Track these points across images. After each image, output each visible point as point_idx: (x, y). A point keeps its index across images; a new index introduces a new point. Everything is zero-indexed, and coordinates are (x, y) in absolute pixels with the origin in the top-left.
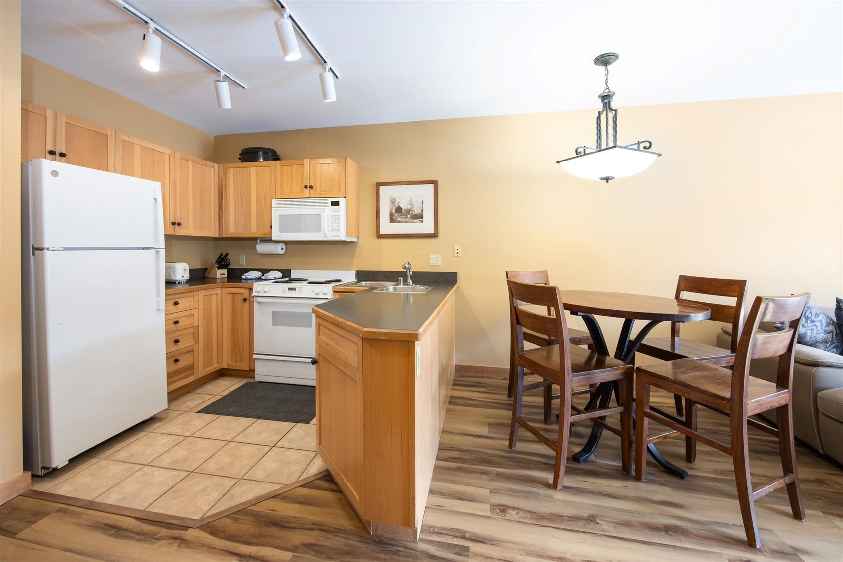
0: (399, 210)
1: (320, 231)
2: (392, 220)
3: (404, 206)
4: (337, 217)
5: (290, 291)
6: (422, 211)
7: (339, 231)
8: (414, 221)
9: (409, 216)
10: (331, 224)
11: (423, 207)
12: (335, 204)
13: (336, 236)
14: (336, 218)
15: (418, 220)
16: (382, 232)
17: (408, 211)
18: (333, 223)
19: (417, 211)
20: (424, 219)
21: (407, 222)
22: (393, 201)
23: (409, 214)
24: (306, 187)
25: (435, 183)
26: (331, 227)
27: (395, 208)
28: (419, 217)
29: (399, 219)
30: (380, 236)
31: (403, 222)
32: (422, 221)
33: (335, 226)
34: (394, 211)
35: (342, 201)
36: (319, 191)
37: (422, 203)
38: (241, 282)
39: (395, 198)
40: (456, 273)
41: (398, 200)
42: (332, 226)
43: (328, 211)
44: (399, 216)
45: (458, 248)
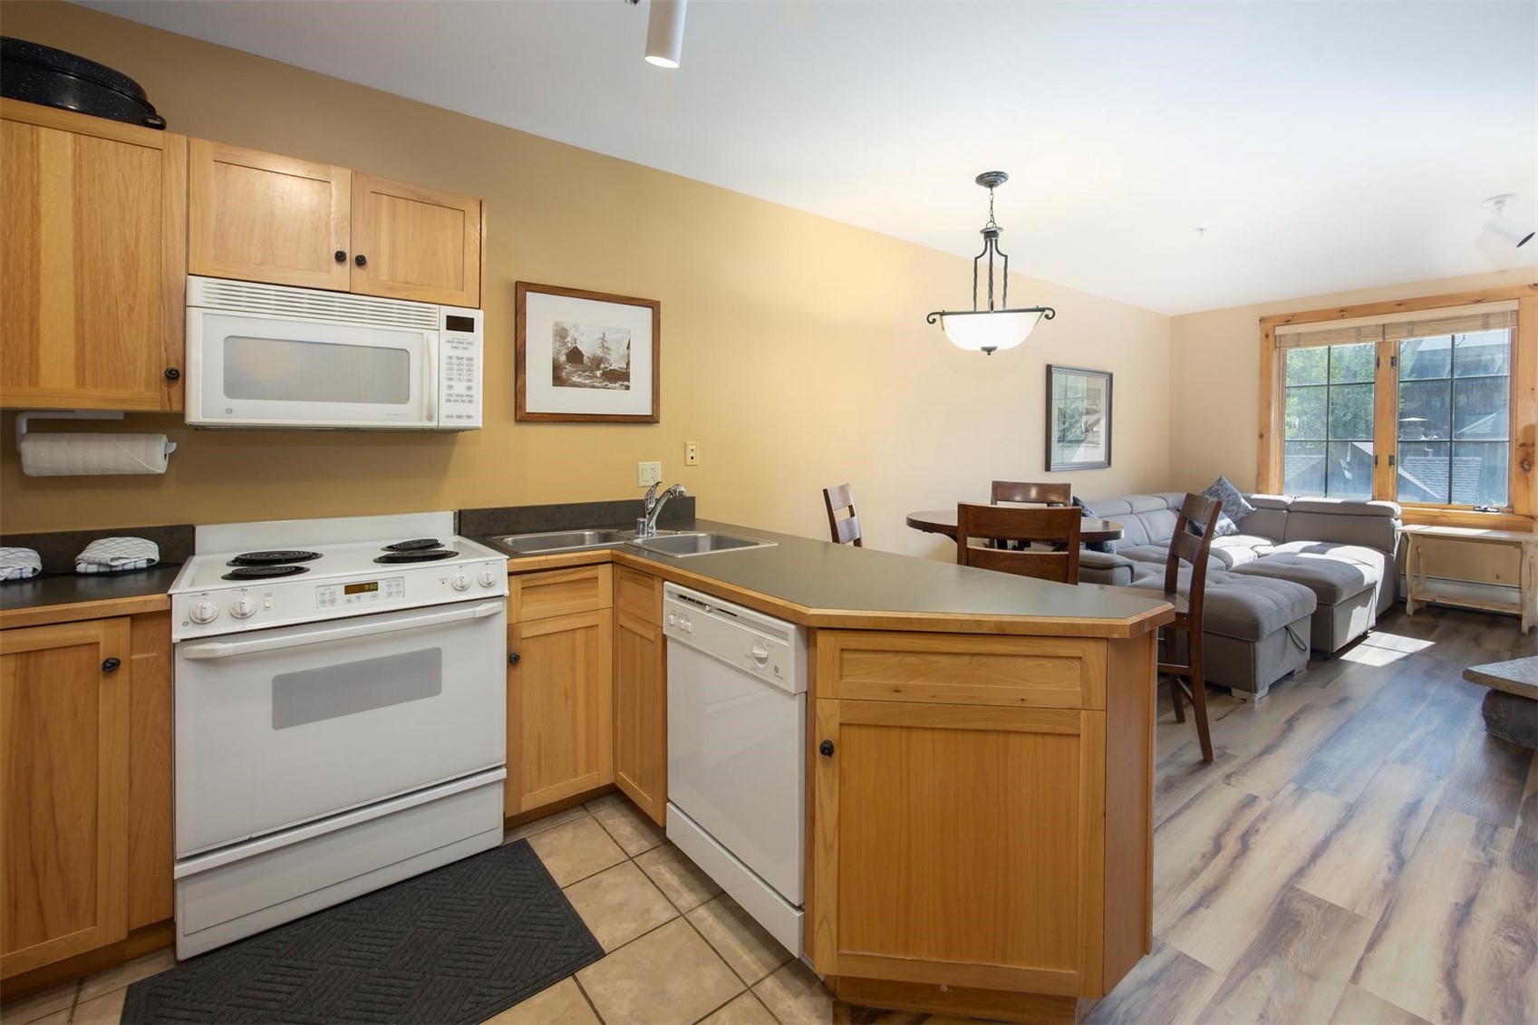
0: (575, 356)
1: (404, 399)
2: (558, 380)
3: (588, 348)
4: (465, 361)
5: (353, 596)
6: (628, 364)
7: (470, 402)
8: (610, 385)
9: (598, 373)
10: (444, 383)
11: (629, 355)
12: (458, 324)
13: (459, 417)
14: (460, 366)
15: (617, 385)
16: (532, 406)
17: (597, 362)
18: (450, 379)
19: (616, 364)
20: (632, 383)
21: (593, 387)
22: (561, 334)
23: (598, 369)
24: (340, 257)
25: (654, 306)
26: (444, 391)
27: (565, 351)
28: (620, 377)
29: (575, 379)
30: (524, 418)
31: (585, 386)
32: (628, 388)
33: (460, 388)
34: (563, 358)
35: (478, 317)
36: (384, 274)
37: (628, 348)
39: (565, 327)
40: (694, 497)
41: (572, 333)
42: (450, 387)
43: (442, 342)
44: (576, 372)
45: (693, 447)
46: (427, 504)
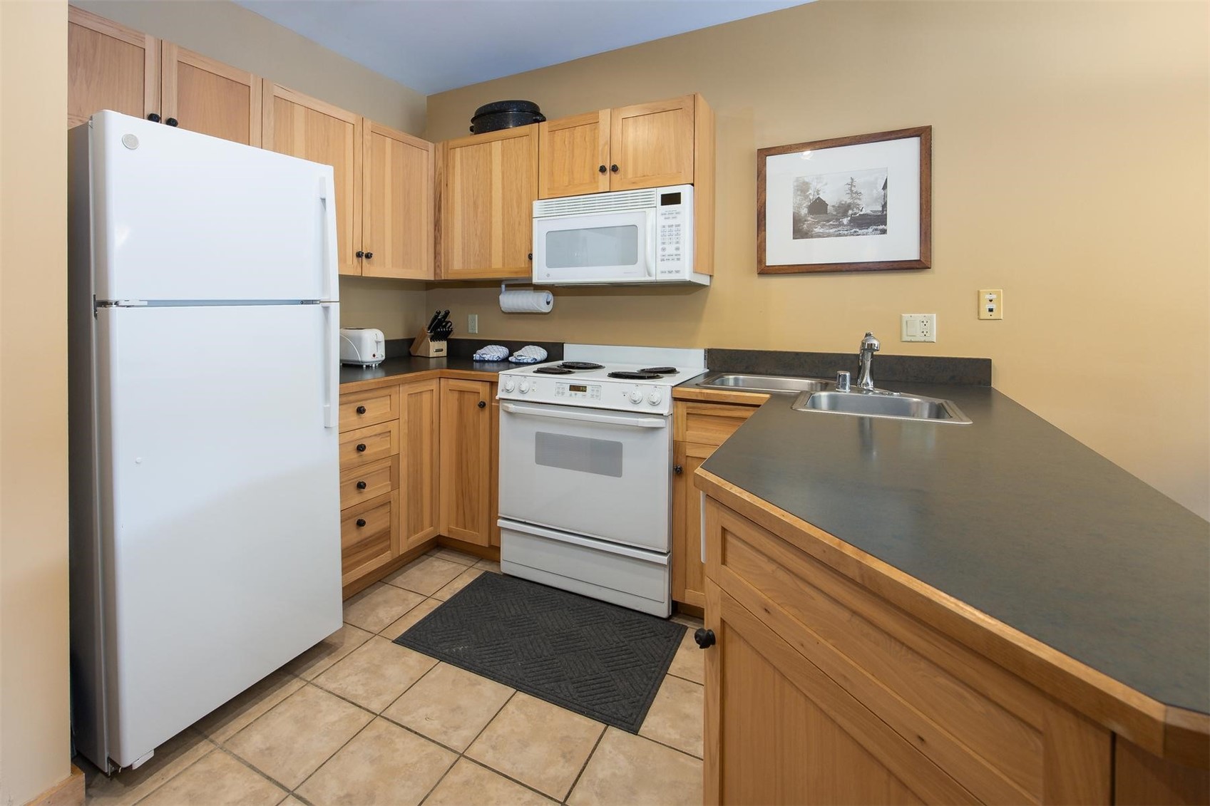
0: (818, 207)
1: (633, 260)
2: (800, 232)
3: (831, 197)
4: (674, 228)
5: (573, 392)
6: (884, 206)
7: (678, 259)
8: (860, 232)
9: (845, 221)
10: (660, 247)
11: (885, 196)
12: (671, 199)
13: (670, 272)
14: (671, 232)
15: (870, 230)
16: (771, 261)
17: (844, 209)
18: (664, 243)
19: (868, 207)
20: (889, 227)
21: (840, 235)
22: (802, 188)
23: (845, 215)
24: (603, 169)
25: (924, 134)
26: (660, 253)
27: (806, 204)
28: (877, 221)
29: (818, 230)
30: (766, 271)
31: (829, 235)
32: (884, 232)
33: (671, 249)
34: (804, 211)
35: (686, 192)
36: (630, 175)
37: (885, 187)
38: (472, 369)
39: (806, 180)
40: (989, 361)
41: (814, 185)
42: (664, 249)
43: (653, 218)
44: (818, 222)
45: (993, 297)
46: (685, 342)
